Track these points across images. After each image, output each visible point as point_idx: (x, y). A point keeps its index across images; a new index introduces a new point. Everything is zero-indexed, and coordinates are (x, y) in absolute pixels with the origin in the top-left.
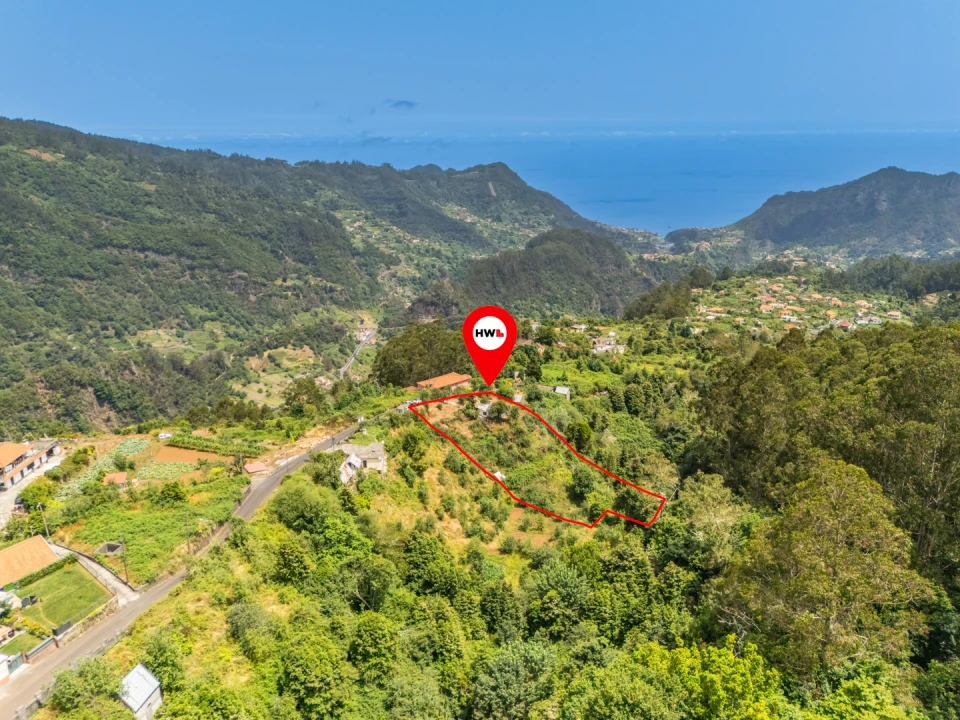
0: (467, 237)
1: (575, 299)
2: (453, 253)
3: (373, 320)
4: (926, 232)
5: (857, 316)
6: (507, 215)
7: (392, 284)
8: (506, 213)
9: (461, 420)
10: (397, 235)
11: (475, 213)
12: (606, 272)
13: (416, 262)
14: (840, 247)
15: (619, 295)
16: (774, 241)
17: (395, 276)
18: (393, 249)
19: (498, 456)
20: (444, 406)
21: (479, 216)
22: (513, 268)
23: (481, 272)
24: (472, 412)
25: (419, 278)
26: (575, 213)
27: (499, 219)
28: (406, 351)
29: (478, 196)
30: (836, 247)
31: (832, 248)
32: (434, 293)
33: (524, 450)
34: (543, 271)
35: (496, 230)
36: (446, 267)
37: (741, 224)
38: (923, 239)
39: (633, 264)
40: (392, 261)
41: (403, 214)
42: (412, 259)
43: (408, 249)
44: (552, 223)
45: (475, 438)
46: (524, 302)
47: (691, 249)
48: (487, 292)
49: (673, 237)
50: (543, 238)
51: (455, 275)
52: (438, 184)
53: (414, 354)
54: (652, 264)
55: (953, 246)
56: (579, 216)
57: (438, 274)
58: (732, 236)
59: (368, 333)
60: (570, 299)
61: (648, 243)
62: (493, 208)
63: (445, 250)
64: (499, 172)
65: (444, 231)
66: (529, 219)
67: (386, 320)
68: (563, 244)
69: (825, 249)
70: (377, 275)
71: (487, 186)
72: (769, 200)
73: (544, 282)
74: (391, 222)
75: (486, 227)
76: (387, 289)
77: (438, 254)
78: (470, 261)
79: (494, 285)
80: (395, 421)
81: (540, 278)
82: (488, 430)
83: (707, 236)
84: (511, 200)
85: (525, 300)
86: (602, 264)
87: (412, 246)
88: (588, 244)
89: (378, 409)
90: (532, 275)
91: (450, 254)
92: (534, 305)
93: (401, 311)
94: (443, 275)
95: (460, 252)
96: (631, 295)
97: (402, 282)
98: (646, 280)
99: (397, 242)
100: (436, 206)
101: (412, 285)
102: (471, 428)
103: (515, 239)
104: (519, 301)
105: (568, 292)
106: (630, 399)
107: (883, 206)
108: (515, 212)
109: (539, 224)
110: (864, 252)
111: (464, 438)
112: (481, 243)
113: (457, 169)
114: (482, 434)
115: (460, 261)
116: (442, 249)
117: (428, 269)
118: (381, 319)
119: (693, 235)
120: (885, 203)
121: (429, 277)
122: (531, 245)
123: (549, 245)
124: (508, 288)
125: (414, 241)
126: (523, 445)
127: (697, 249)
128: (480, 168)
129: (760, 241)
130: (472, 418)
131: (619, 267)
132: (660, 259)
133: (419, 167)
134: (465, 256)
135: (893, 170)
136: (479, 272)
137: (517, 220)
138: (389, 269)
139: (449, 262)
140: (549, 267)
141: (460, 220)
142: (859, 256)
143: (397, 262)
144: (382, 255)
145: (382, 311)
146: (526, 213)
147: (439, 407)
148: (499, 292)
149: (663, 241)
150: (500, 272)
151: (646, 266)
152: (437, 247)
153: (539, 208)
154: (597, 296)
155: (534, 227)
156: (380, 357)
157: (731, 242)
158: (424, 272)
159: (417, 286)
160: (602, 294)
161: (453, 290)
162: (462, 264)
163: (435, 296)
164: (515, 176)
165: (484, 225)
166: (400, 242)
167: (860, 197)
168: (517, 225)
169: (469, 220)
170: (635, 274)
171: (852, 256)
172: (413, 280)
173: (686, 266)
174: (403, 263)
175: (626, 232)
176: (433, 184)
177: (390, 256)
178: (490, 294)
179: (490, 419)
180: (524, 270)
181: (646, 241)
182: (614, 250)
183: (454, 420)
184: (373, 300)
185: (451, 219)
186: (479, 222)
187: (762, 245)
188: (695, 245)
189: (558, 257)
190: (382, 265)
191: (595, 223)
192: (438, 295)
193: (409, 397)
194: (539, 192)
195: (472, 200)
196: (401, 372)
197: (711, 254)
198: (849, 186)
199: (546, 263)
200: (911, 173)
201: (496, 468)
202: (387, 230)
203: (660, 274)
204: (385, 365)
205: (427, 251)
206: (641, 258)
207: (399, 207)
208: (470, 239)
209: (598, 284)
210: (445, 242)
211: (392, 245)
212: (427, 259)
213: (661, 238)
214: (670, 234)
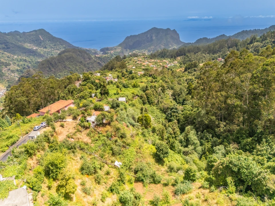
0: (35, 54)
1: (78, 70)
2: (31, 60)
3: (4, 86)
4: (165, 44)
5: (167, 64)
6: (48, 46)
7: (9, 73)
8: (48, 45)
9: (81, 132)
10: (8, 55)
11: (36, 46)
12: (86, 61)
13: (17, 64)
14: (146, 50)
15: (92, 68)
16: (129, 49)
17: (10, 70)
18: (7, 60)
19: (112, 149)
20: (65, 124)
21: (38, 47)
22: (55, 62)
23: (44, 64)
24: (86, 124)
25: (20, 70)
26: (71, 45)
27: (46, 48)
28: (23, 92)
29: (36, 40)
30: (145, 50)
31: (144, 50)
32: (27, 73)
33: (124, 140)
34: (66, 62)
35: (45, 51)
36: (30, 65)
37: (120, 45)
38: (164, 46)
39: (94, 58)
40: (7, 65)
41: (8, 48)
42: (15, 63)
43: (13, 60)
44: (65, 48)
45: (93, 141)
46: (61, 73)
47: (108, 53)
48: (47, 71)
49: (102, 50)
50: (63, 52)
51: (33, 67)
52: (20, 37)
53: (29, 94)
54: (99, 58)
55: (171, 47)
56: (73, 45)
57: (27, 67)
58: (118, 49)
59: (2, 91)
60: (77, 71)
61: (96, 52)
62: (43, 44)
63: (28, 59)
64: (42, 31)
65: (26, 53)
66: (56, 47)
67: (9, 85)
68: (71, 53)
69: (142, 50)
70: (2, 70)
71: (39, 37)
72: (126, 38)
73: (67, 66)
74: (4, 51)
75: (42, 50)
76: (7, 75)
77: (25, 61)
78: (38, 62)
79: (50, 69)
80: (31, 151)
81: (66, 64)
82: (99, 133)
83: (112, 49)
84: (49, 41)
85: (62, 72)
86: (84, 59)
87: (14, 59)
88: (79, 53)
89: (11, 140)
90: (63, 64)
91: (30, 60)
92: (65, 74)
93: (15, 82)
94: (29, 67)
95: (34, 59)
96: (95, 67)
97: (13, 71)
98: (99, 63)
99: (8, 57)
100: (21, 44)
101: (17, 72)
102: (88, 135)
103: (53, 54)
104: (60, 73)
105: (76, 68)
106: (149, 98)
107: (154, 38)
108: (51, 45)
109: (60, 48)
110: (152, 50)
111: (87, 144)
112: (40, 56)
113: (26, 32)
114: (96, 137)
115: (34, 62)
116: (27, 59)
117: (22, 66)
118: (7, 85)
119: (107, 49)
120: (154, 37)
121: (24, 69)
122: (60, 54)
123: (66, 54)
124: (55, 69)
125: (15, 57)
126: (122, 137)
127: (110, 53)
128: (35, 31)
129: (126, 50)
130: (86, 128)
131: (90, 59)
132: (101, 56)
133: (11, 32)
134: (36, 61)
135: (155, 28)
136: (43, 64)
137: (52, 48)
138: (7, 67)
139: (30, 63)
140: (68, 61)
141: (31, 48)
142: (151, 51)
143: (9, 65)
144: (3, 63)
145: (7, 82)
146: (55, 45)
147: (62, 126)
148: (52, 71)
149: (99, 52)
150: (51, 64)
151: (98, 58)
152: (24, 58)
153: (59, 44)
154: (85, 69)
155: (58, 49)
156: (8, 99)
157: (119, 50)
158: (21, 67)
159: (20, 72)
160: (87, 68)
161: (34, 72)
162: (35, 63)
163: (28, 74)
164: (48, 33)
165: (40, 50)
166: (9, 58)
167: (149, 36)
168: (52, 49)
169: (35, 48)
170: (95, 61)
171: (149, 52)
172: (17, 70)
173: (109, 58)
174: (12, 65)
175: (88, 49)
176: (18, 37)
177: (6, 63)
178: (49, 72)
179: (98, 125)
180: (59, 62)
181: (95, 52)
182: (87, 54)
183: (76, 132)
184: (2, 79)
185: (28, 49)
186: (38, 49)
187: (127, 51)
188: (109, 52)
189: (70, 57)
190: (4, 66)
191: (78, 47)
192: (29, 74)
193: (36, 123)
194: (58, 38)
195: (34, 42)
196: (23, 105)
197: (114, 54)
198: (145, 33)
199: (66, 60)
200: (159, 29)
201: (113, 158)
202: (3, 54)
203: (102, 60)
204: (11, 103)
205: (21, 60)
206: (95, 56)
207: (6, 46)
208: (36, 55)
209: (85, 65)
210: (27, 56)
211: (6, 59)
212: (21, 63)
213: (99, 50)
214: (101, 49)
